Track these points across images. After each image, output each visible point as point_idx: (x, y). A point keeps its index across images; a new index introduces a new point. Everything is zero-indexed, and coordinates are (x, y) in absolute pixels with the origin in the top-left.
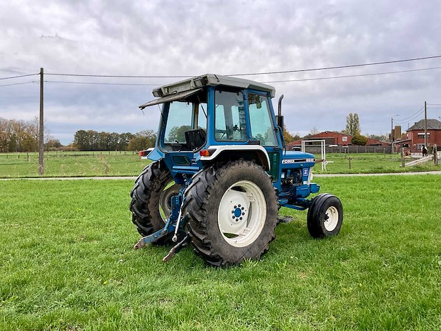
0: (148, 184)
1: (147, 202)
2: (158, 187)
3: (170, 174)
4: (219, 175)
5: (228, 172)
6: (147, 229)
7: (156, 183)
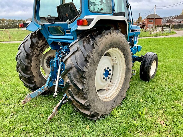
0: (29, 51)
1: (29, 65)
2: (37, 53)
3: (46, 42)
4: (96, 44)
5: (102, 41)
6: (32, 86)
7: (35, 50)
